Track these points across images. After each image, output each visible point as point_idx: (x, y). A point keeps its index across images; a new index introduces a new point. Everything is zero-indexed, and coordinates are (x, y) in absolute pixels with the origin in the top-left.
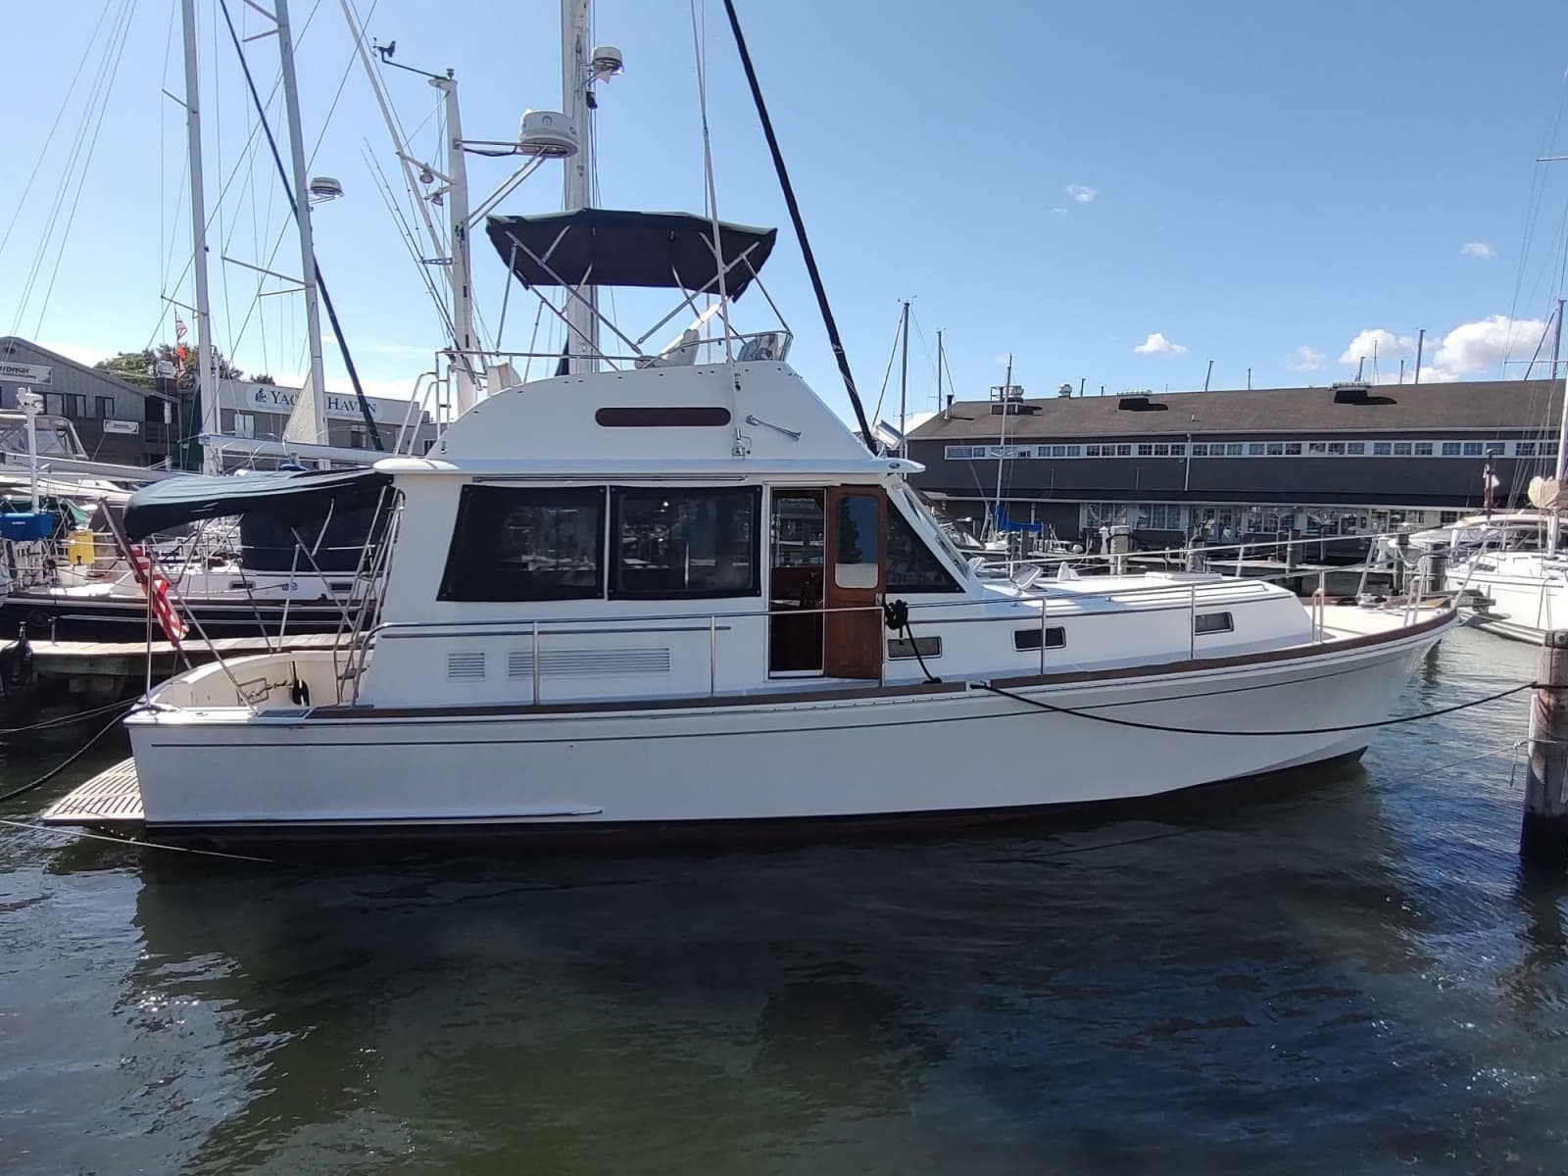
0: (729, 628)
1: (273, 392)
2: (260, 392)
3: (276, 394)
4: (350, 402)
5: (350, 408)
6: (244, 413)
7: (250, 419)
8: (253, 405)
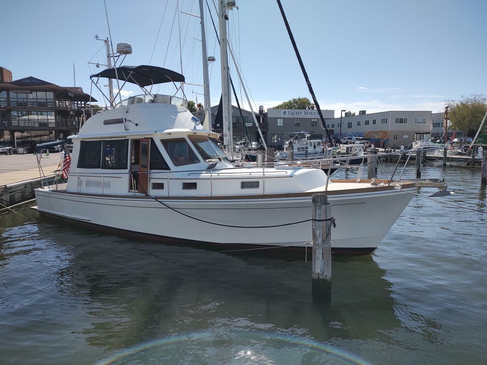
0: (121, 177)
1: (288, 112)
2: (285, 111)
3: (289, 112)
4: (311, 112)
5: (311, 114)
6: (280, 118)
7: (282, 120)
8: (282, 116)
